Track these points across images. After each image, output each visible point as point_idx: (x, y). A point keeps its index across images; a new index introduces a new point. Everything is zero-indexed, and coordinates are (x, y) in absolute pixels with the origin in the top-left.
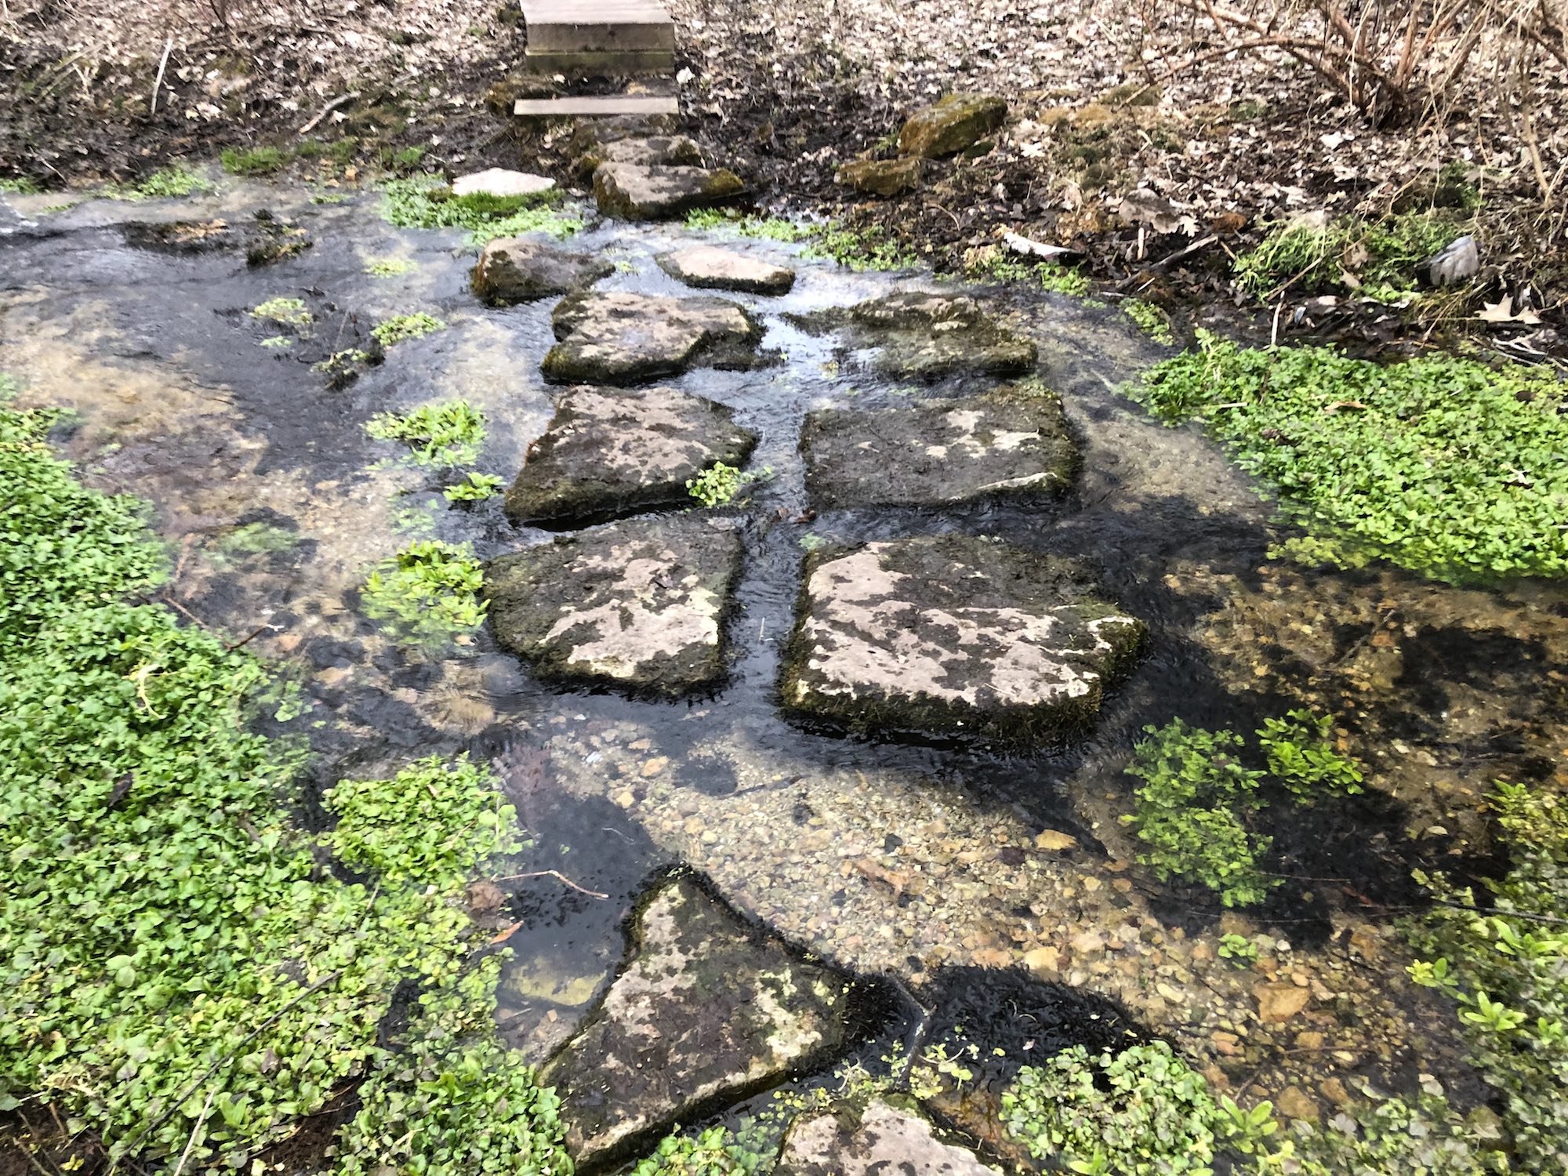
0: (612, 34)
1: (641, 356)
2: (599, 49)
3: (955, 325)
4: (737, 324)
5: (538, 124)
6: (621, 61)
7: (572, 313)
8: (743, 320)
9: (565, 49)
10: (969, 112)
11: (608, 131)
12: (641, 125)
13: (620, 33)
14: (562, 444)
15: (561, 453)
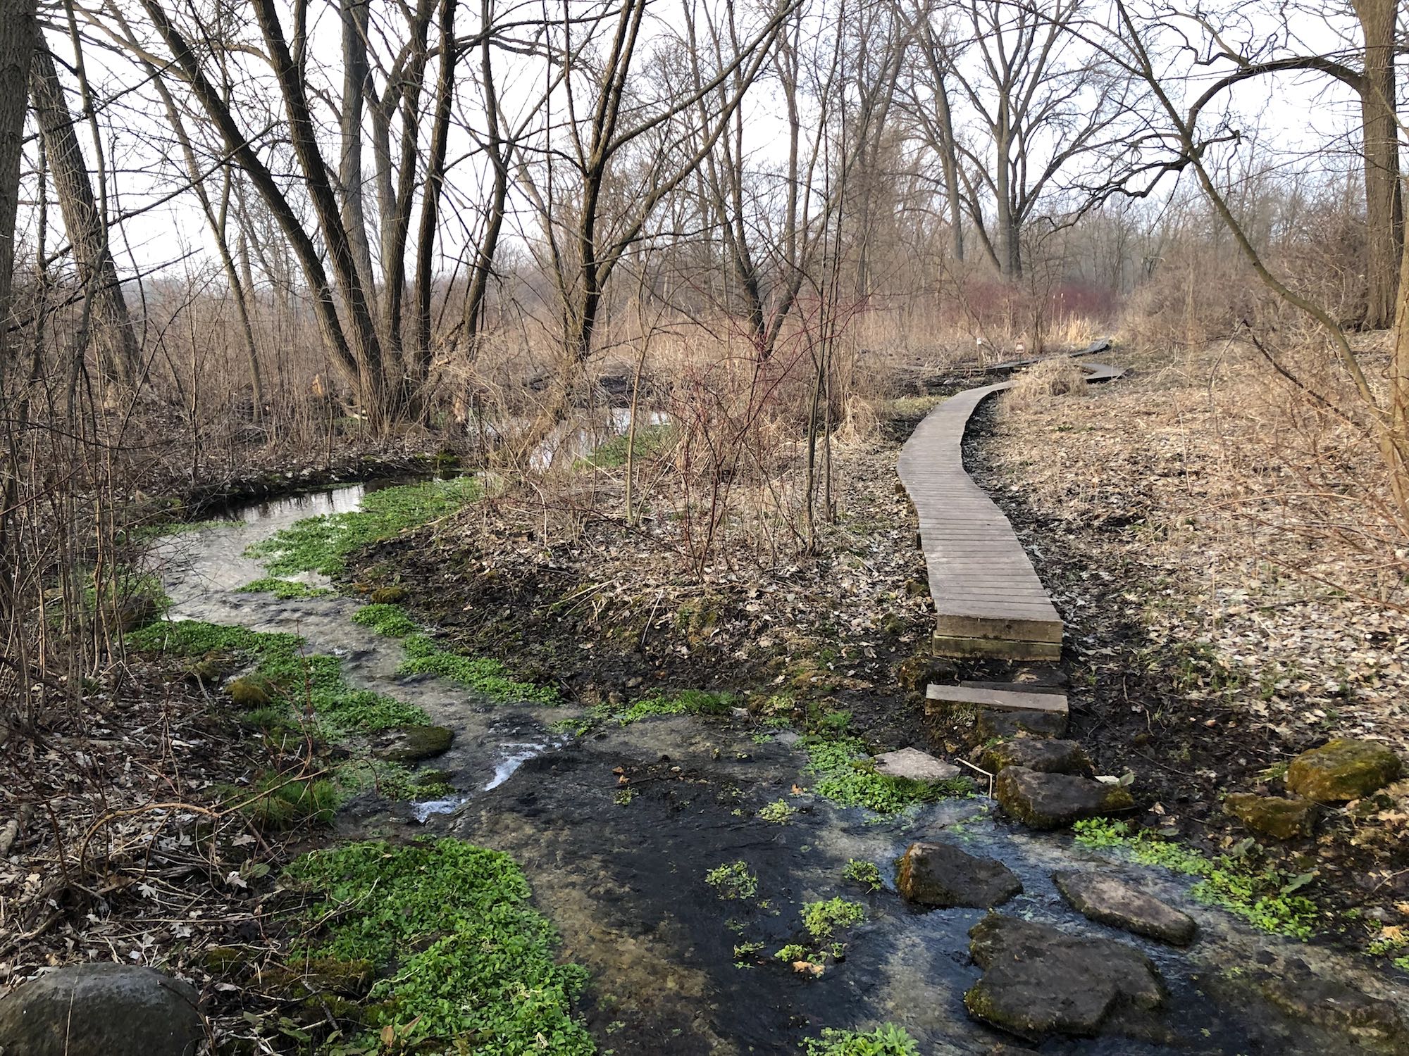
0: (1009, 627)
1: (1058, 1014)
2: (996, 638)
3: (1375, 1032)
4: (1146, 988)
5: (944, 707)
6: (1014, 648)
9: (968, 636)
10: (1359, 765)
11: (1007, 725)
12: (1036, 723)
13: (1016, 626)
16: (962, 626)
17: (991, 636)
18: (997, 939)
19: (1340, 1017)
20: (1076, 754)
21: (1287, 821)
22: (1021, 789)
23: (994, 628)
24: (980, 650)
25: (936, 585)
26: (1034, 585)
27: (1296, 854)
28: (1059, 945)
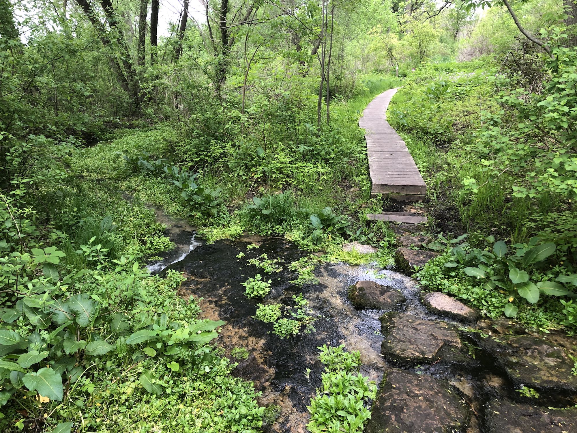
0: (403, 188)
1: (417, 354)
2: (397, 193)
4: (455, 342)
7: (389, 324)
8: (459, 341)
9: (386, 193)
11: (401, 230)
12: (413, 229)
13: (406, 188)
14: (388, 404)
15: (387, 408)
16: (383, 189)
17: (395, 192)
18: (394, 322)
19: (540, 353)
20: (430, 242)
22: (405, 257)
23: (396, 188)
24: (391, 198)
25: (373, 171)
26: (414, 170)
28: (419, 324)
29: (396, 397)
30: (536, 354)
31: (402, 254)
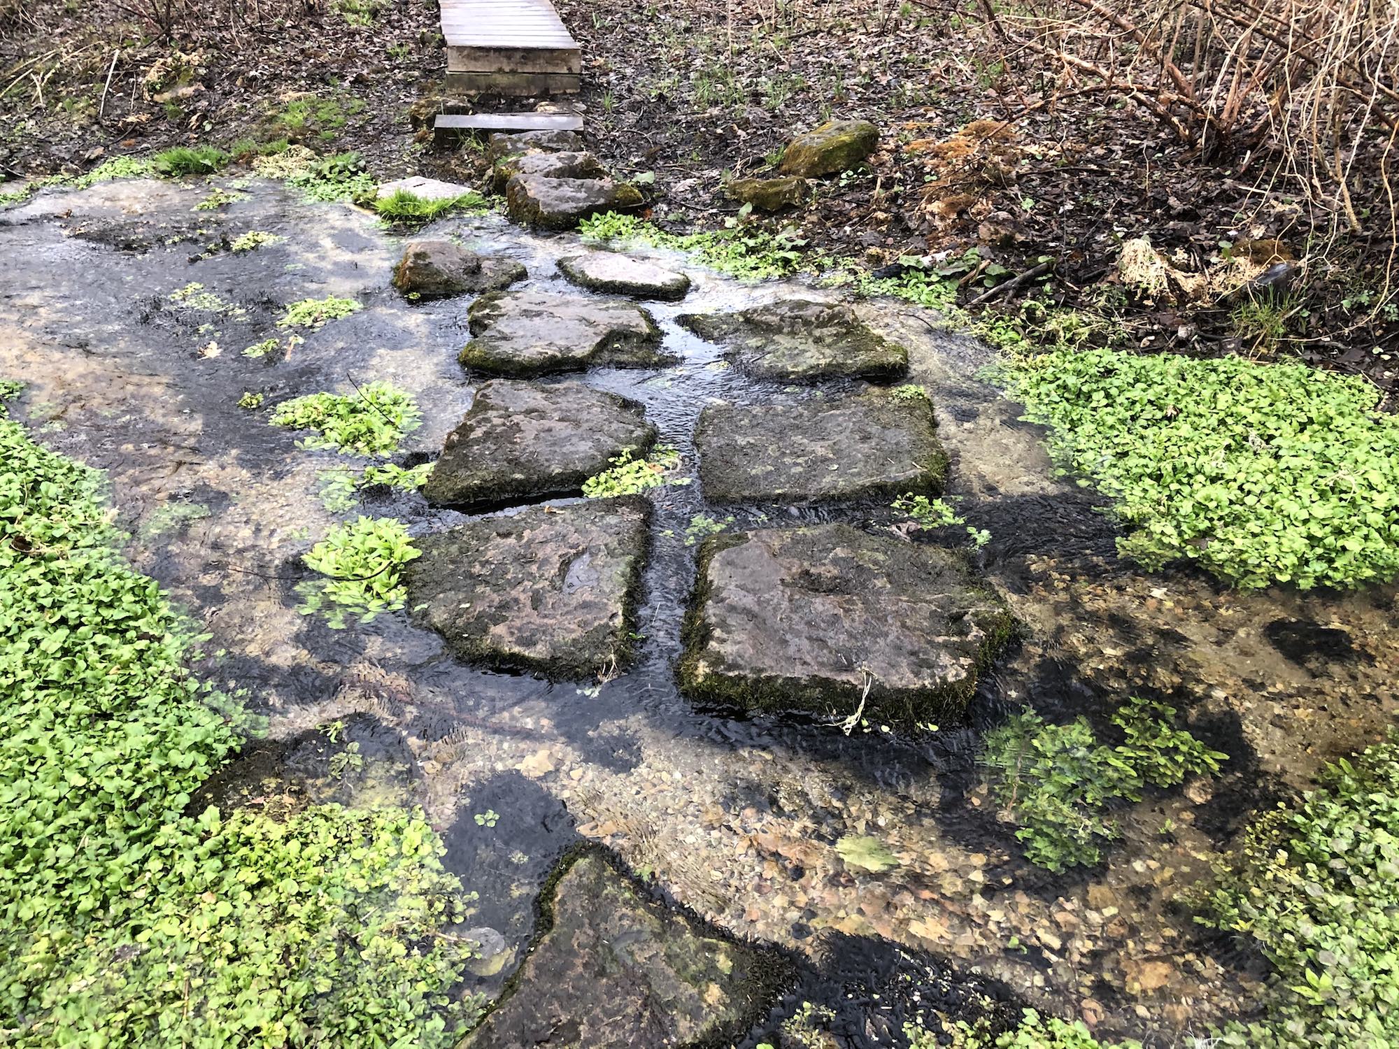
0: (524, 57)
1: (551, 352)
2: (513, 72)
3: (833, 330)
4: (638, 325)
5: (456, 137)
6: (531, 82)
7: (487, 311)
8: (643, 322)
9: (482, 71)
10: (845, 138)
11: (520, 145)
12: (550, 141)
13: (532, 57)
14: (478, 433)
15: (477, 441)
16: (476, 59)
17: (507, 69)
18: (498, 307)
19: (807, 323)
20: (589, 162)
21: (777, 194)
22: (530, 194)
23: (509, 58)
24: (496, 86)
27: (785, 222)
28: (558, 305)
29: (497, 421)
30: (799, 326)
31: (523, 188)
